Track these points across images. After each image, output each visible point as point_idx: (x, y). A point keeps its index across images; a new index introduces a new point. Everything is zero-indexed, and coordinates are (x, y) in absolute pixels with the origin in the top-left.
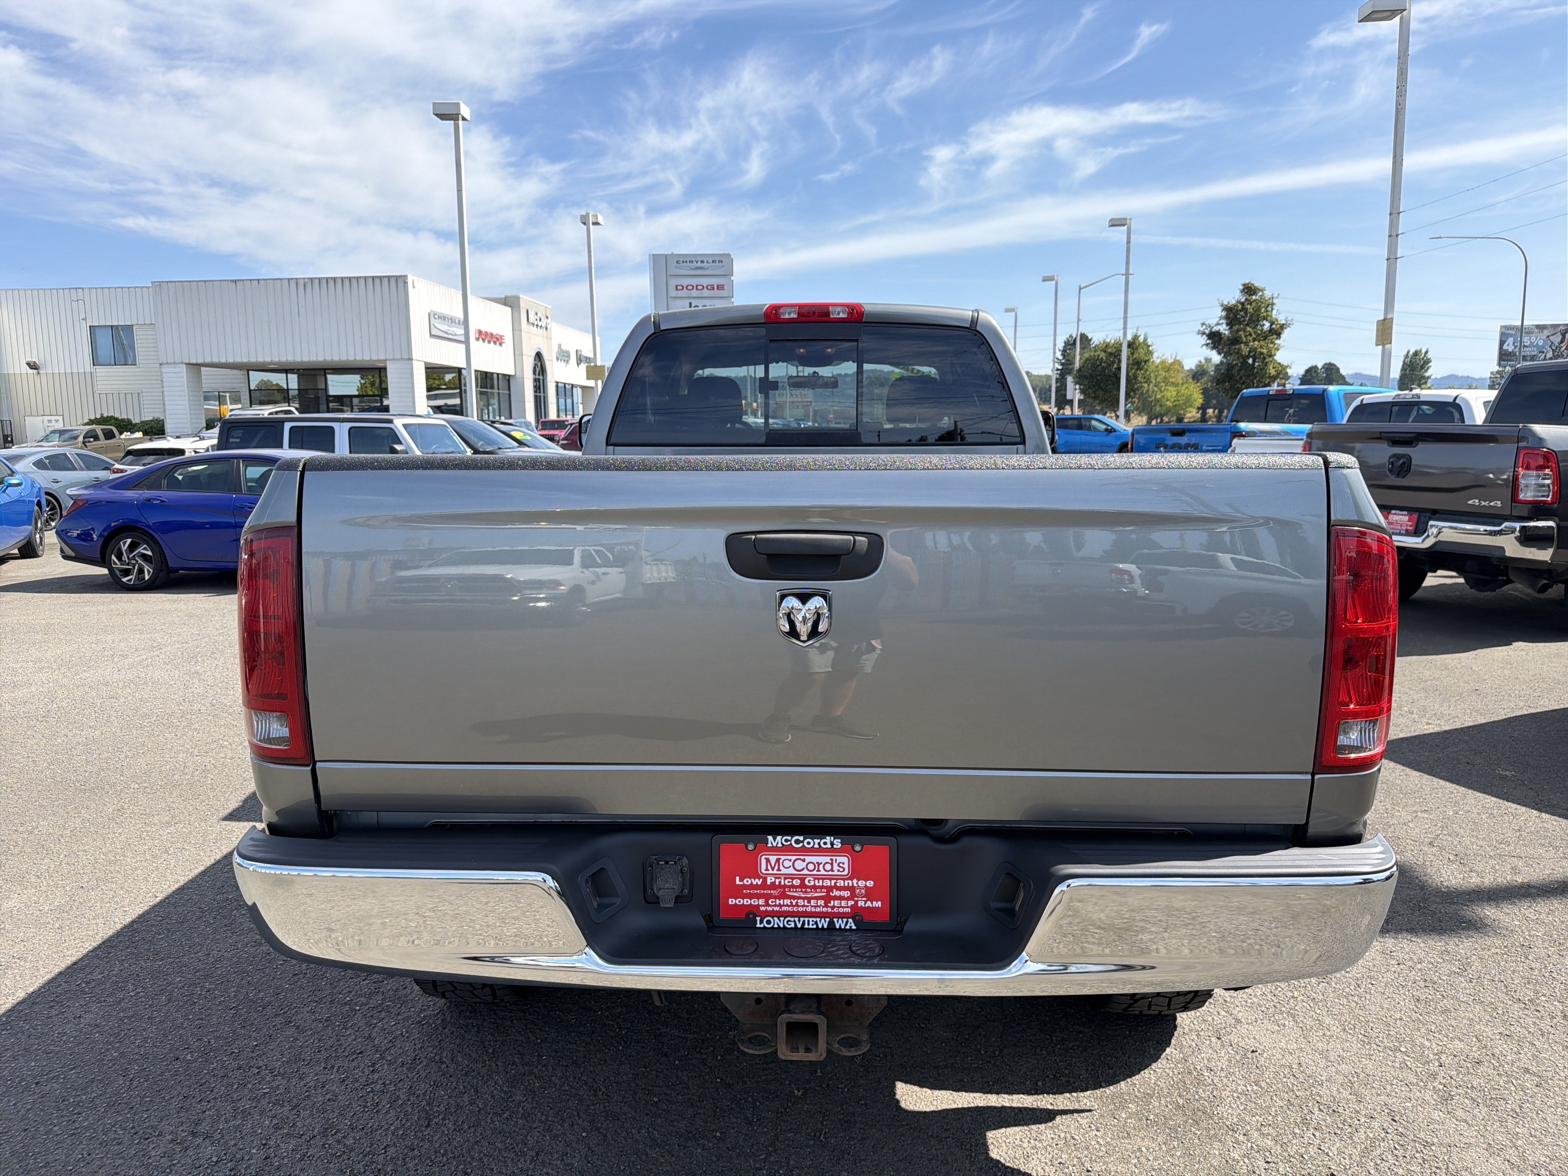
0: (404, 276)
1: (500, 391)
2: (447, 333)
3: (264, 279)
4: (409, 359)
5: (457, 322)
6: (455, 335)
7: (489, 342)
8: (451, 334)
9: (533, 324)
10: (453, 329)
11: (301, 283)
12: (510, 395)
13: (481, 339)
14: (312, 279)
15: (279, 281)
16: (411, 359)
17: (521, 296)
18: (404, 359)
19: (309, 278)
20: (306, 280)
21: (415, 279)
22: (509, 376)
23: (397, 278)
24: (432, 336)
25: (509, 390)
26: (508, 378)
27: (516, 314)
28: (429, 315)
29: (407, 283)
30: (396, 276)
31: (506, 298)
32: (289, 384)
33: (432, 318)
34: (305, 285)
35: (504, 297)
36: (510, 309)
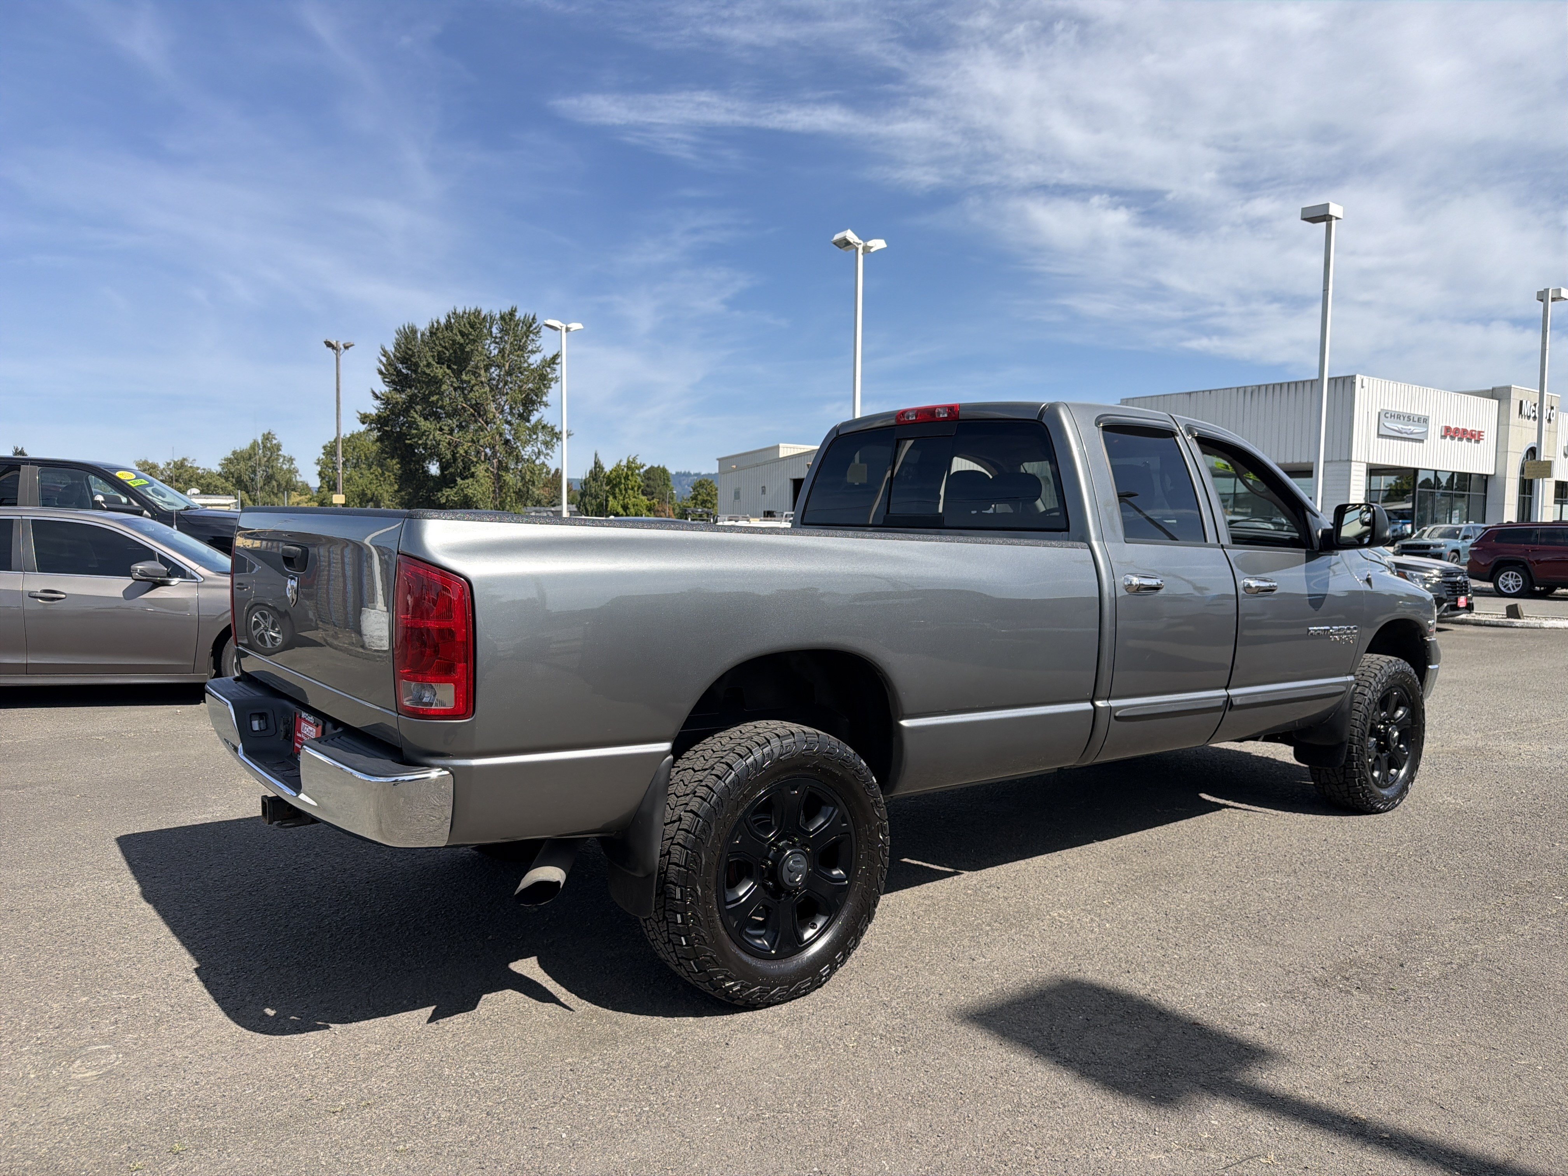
0: (1352, 376)
1: (1471, 493)
2: (1401, 433)
3: (1215, 390)
4: (1348, 460)
5: (1416, 419)
6: (1412, 433)
7: (1461, 439)
8: (1406, 433)
9: (1529, 417)
10: (1409, 427)
11: (1249, 390)
12: (1485, 497)
13: (1448, 437)
14: (1259, 387)
15: (1229, 390)
16: (1350, 461)
17: (1513, 386)
18: (1344, 461)
19: (1256, 386)
20: (1254, 388)
21: (1366, 379)
22: (1487, 476)
23: (1344, 379)
24: (1379, 436)
25: (1486, 492)
26: (1485, 479)
27: (1504, 407)
28: (1379, 413)
29: (1355, 383)
30: (1344, 377)
31: (1493, 389)
32: (1237, 488)
33: (1382, 416)
34: (1252, 393)
35: (1491, 388)
36: (1497, 402)
